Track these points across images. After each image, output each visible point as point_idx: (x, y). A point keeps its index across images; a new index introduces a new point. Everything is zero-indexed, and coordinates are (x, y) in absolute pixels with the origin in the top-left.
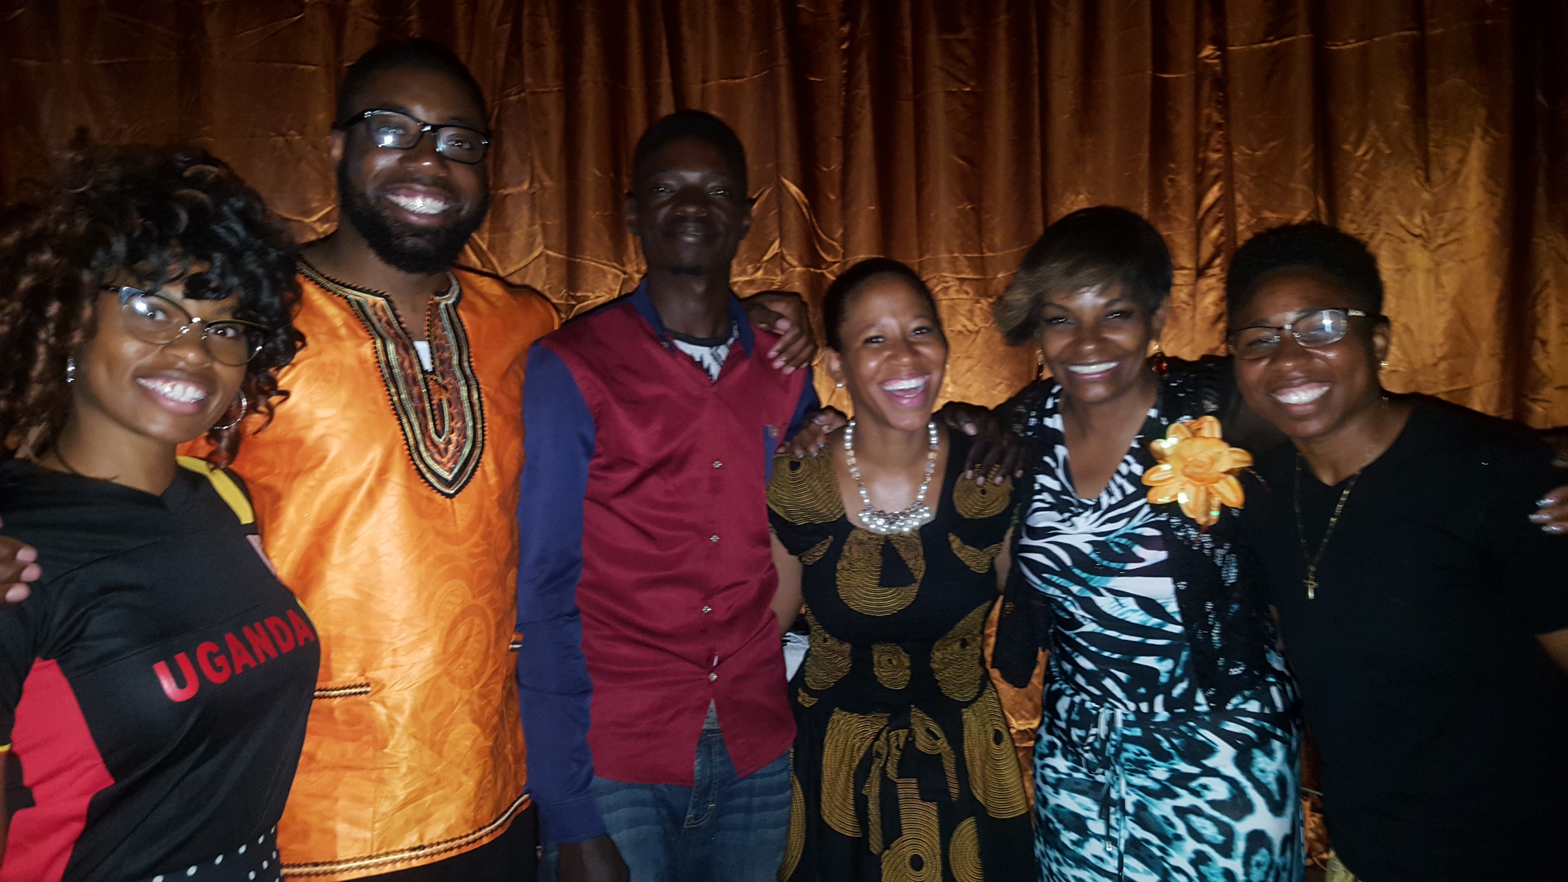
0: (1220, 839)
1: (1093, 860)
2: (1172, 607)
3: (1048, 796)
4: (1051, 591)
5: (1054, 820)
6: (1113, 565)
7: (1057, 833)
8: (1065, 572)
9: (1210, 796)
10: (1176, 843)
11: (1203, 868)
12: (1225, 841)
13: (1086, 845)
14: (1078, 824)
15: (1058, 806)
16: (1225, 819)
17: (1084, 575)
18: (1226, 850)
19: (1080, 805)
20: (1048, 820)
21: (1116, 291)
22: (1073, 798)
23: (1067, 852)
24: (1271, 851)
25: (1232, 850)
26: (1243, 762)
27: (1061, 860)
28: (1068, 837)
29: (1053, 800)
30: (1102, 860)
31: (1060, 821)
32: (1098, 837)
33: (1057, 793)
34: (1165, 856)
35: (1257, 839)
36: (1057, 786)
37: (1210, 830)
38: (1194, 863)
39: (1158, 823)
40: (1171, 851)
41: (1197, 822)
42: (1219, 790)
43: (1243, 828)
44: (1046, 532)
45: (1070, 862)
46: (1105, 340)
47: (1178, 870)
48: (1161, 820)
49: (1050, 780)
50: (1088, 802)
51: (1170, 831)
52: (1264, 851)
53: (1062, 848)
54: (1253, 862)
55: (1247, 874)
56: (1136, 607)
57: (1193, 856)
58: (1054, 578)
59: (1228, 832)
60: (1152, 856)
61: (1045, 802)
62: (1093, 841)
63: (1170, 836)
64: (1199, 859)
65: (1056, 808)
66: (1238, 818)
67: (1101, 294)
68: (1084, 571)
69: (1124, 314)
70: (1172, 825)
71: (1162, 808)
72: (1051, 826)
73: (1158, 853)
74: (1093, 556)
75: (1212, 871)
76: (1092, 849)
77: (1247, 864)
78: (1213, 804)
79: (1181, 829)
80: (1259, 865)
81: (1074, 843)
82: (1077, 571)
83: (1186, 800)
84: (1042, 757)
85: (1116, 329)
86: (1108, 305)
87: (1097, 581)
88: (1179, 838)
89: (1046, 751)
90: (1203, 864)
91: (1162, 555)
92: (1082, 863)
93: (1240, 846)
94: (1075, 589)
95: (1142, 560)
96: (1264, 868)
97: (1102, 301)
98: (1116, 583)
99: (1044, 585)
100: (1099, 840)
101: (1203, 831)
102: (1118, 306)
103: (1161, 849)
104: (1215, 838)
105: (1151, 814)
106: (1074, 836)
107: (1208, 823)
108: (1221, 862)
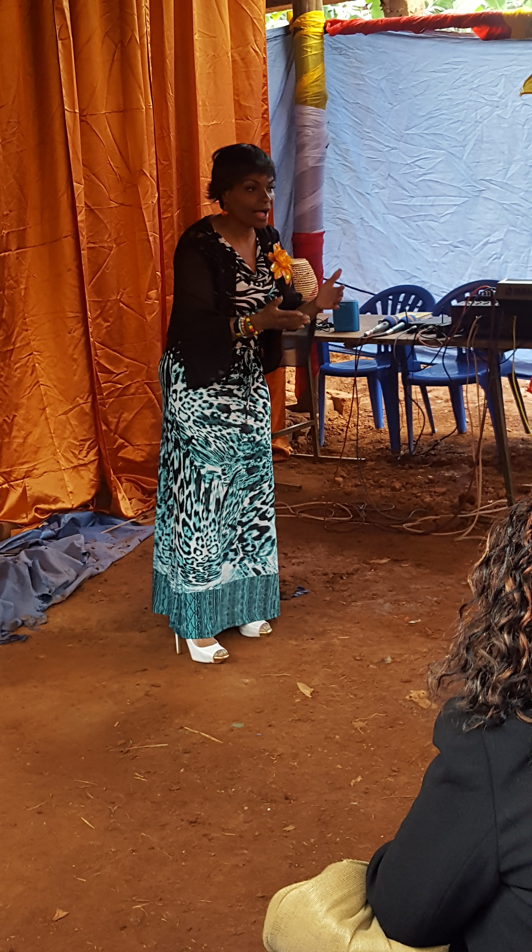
1: (233, 422)
19: (226, 400)
28: (223, 416)
32: (234, 411)
33: (217, 398)
40: (257, 406)
45: (225, 427)
62: (233, 414)
81: (226, 418)
88: (257, 400)
106: (226, 415)
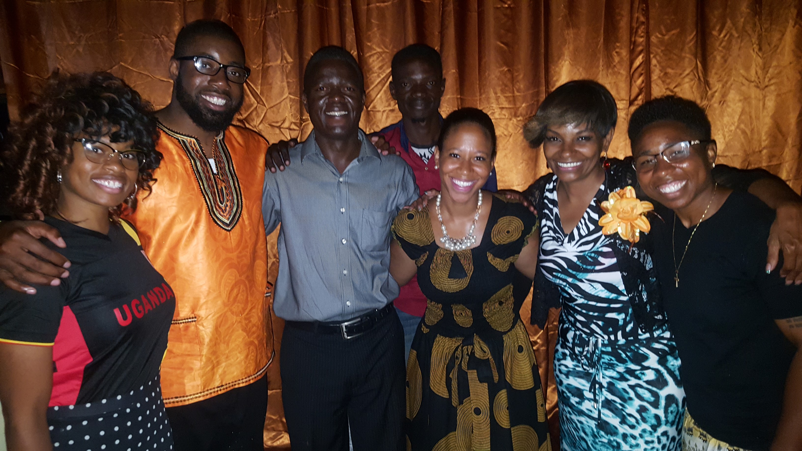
0: (652, 399)
2: (622, 287)
3: (563, 380)
4: (558, 281)
5: (567, 392)
6: (589, 267)
7: (569, 398)
8: (564, 271)
9: (645, 378)
10: (629, 402)
11: (643, 414)
12: (655, 401)
13: (583, 404)
14: (579, 393)
15: (569, 384)
16: (654, 389)
17: (574, 273)
18: (655, 405)
20: (563, 392)
21: (583, 127)
22: (576, 380)
23: (574, 408)
24: (677, 405)
25: (659, 405)
26: (662, 361)
27: (571, 412)
29: (566, 381)
30: (591, 411)
31: (570, 392)
34: (624, 409)
35: (670, 399)
36: (567, 375)
37: (647, 395)
38: (638, 411)
39: (619, 392)
41: (639, 390)
42: (650, 375)
43: (663, 393)
44: (552, 252)
46: (576, 152)
47: (630, 415)
48: (622, 390)
49: (563, 372)
50: (583, 382)
51: (626, 396)
52: (674, 405)
53: (571, 406)
54: (669, 411)
55: (666, 417)
56: (603, 289)
57: (638, 408)
58: (559, 275)
59: (656, 395)
60: (617, 408)
61: (561, 383)
63: (626, 398)
64: (642, 410)
65: (568, 386)
66: (661, 389)
67: (576, 127)
68: (573, 270)
69: (587, 139)
70: (627, 393)
71: (621, 385)
72: (565, 395)
73: (620, 407)
74: (578, 263)
75: (649, 416)
76: (586, 406)
77: (666, 412)
78: (647, 382)
79: (632, 394)
80: (672, 412)
82: (570, 271)
83: (633, 381)
84: (559, 360)
85: (583, 146)
86: (578, 133)
87: (580, 275)
89: (561, 357)
90: (644, 412)
91: (614, 260)
92: (581, 413)
93: (663, 402)
94: (570, 280)
95: (604, 264)
96: (675, 414)
97: (576, 131)
98: (591, 276)
99: (554, 279)
100: (590, 401)
101: (644, 396)
102: (585, 134)
103: (621, 404)
104: (649, 398)
105: (617, 388)
107: (646, 392)
108: (653, 411)
